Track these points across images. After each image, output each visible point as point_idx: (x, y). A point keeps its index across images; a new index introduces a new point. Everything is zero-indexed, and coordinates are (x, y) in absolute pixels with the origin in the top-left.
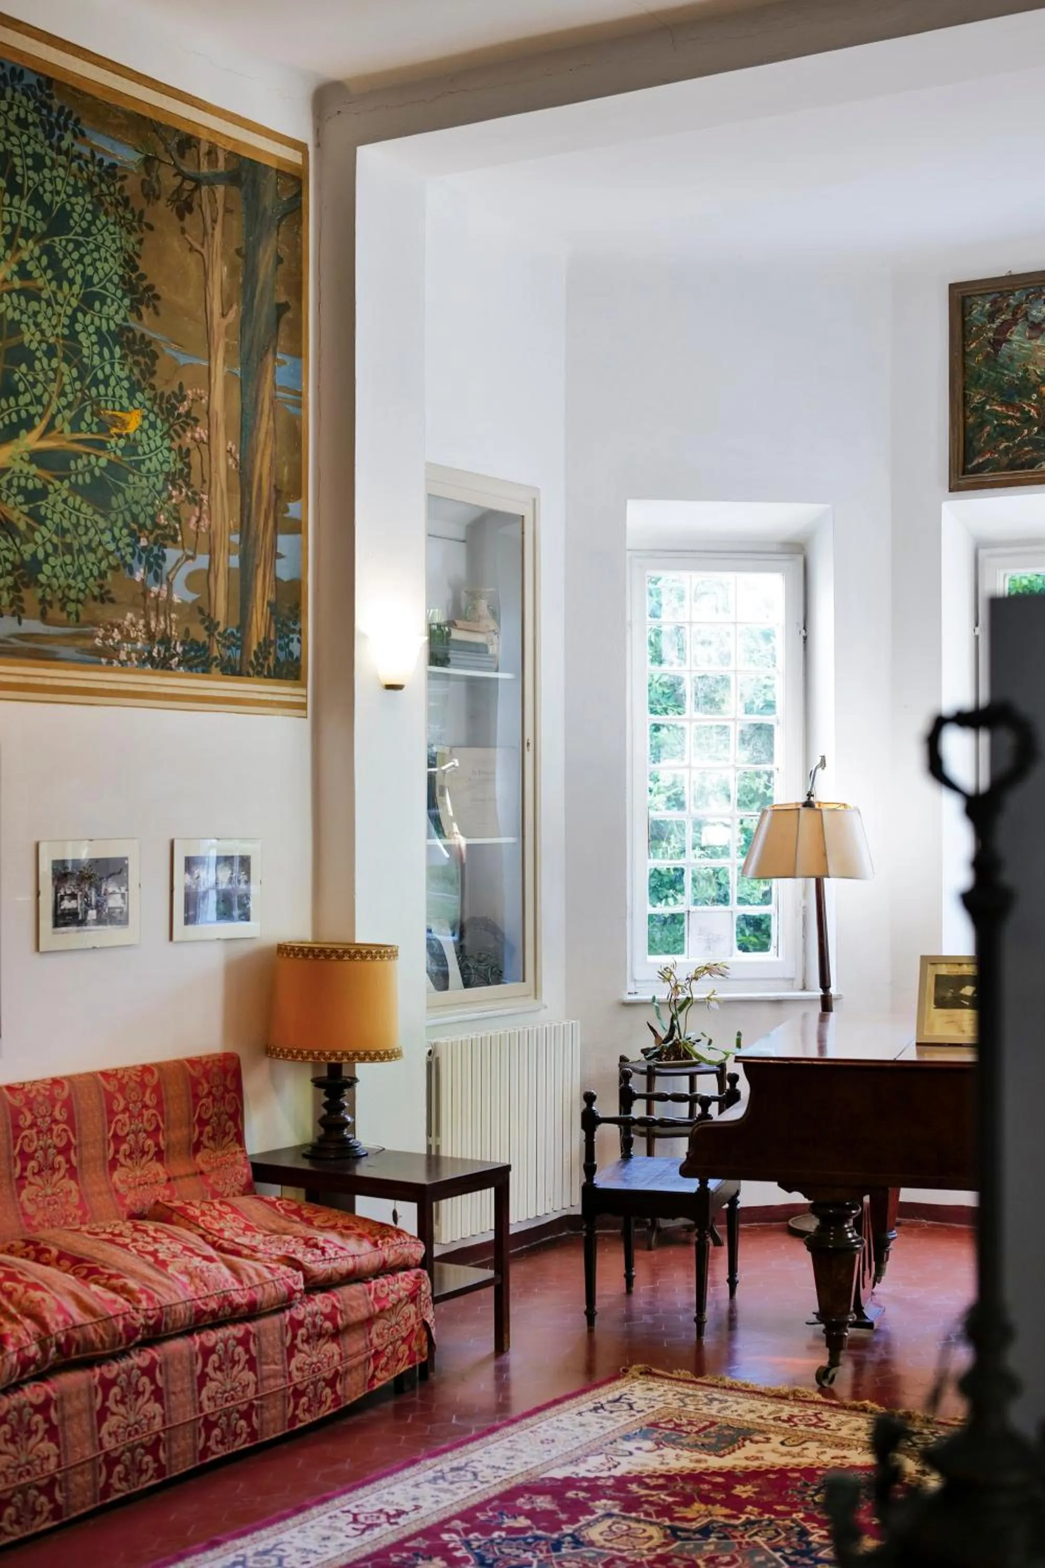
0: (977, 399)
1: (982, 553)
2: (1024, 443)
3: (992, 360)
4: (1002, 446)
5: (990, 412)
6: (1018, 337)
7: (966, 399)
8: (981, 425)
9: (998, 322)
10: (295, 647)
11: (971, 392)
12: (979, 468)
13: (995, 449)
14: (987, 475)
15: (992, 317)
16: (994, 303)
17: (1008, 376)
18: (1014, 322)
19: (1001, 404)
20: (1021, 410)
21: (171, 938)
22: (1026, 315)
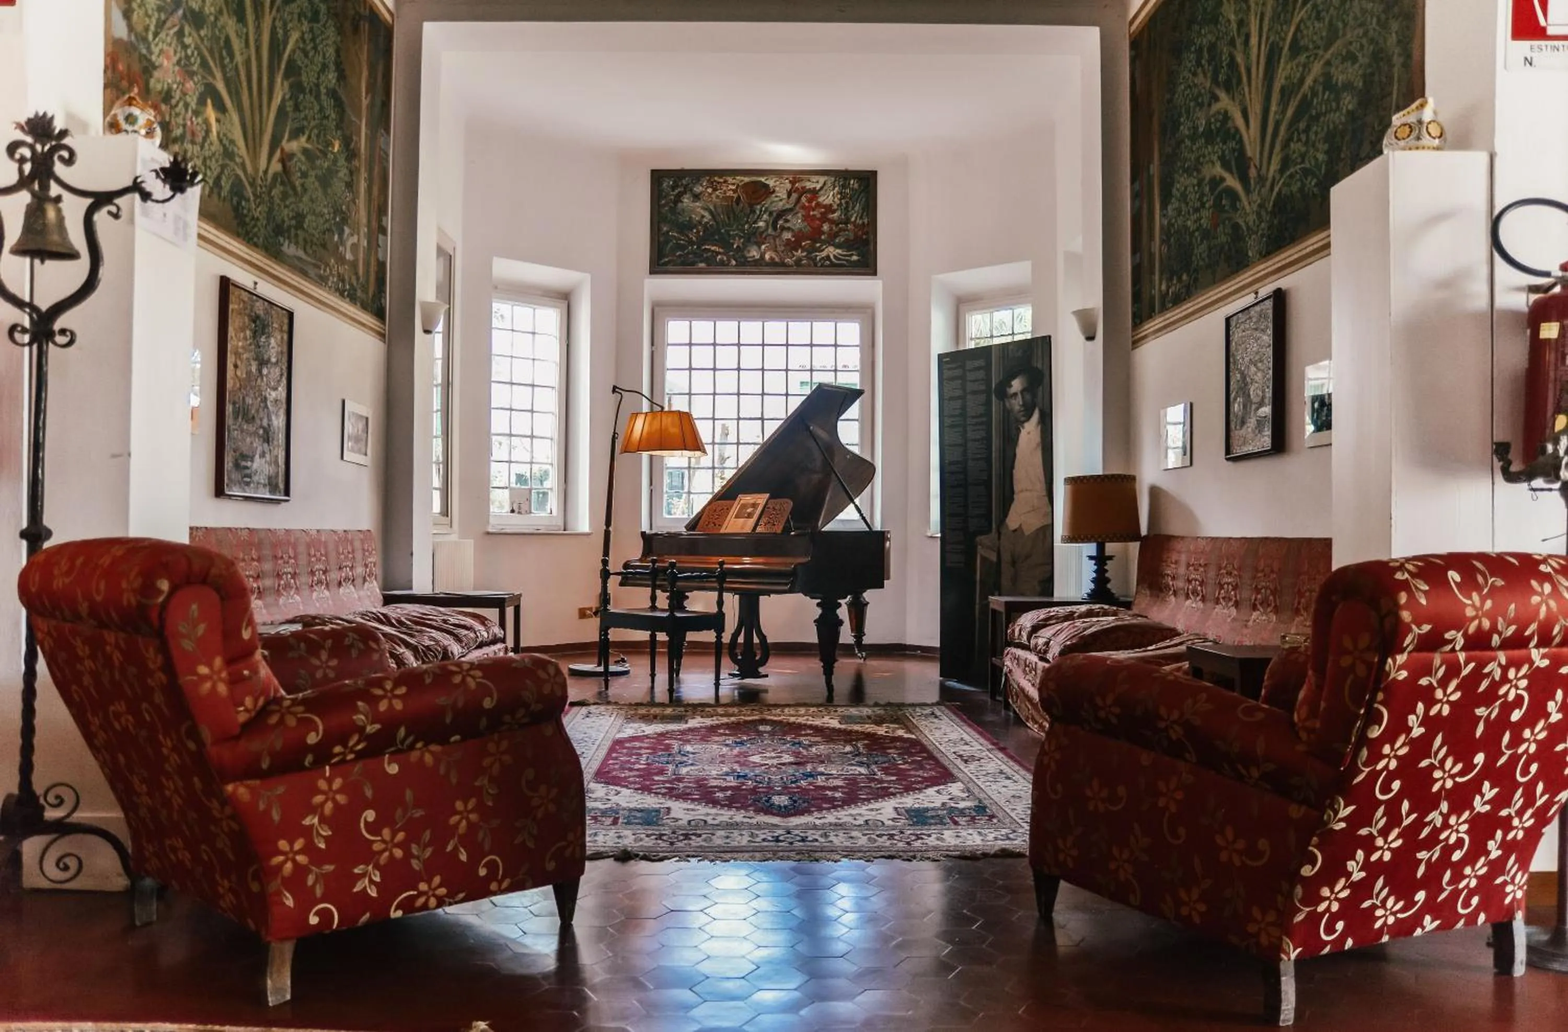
0: (665, 229)
1: (656, 309)
2: (688, 253)
3: (673, 210)
4: (678, 254)
5: (673, 236)
6: (686, 200)
7: (659, 229)
8: (667, 242)
9: (677, 191)
10: (383, 301)
11: (662, 225)
12: (666, 264)
13: (674, 255)
14: (670, 267)
15: (673, 188)
16: (674, 182)
17: (681, 219)
18: (685, 192)
19: (677, 232)
20: (688, 236)
21: (342, 458)
22: (691, 190)
